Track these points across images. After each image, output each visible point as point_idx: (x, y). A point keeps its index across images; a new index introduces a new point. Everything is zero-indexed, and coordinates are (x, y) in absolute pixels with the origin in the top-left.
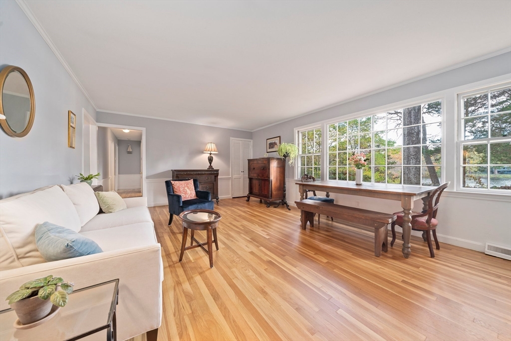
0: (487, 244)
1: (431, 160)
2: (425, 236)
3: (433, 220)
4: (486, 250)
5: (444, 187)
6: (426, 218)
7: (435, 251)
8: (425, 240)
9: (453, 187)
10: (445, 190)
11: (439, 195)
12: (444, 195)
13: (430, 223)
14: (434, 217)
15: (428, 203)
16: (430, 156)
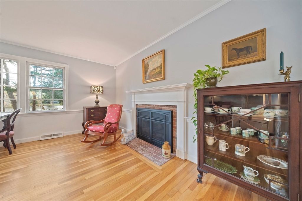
0: (41, 135)
1: (13, 95)
2: (6, 144)
3: (11, 132)
4: (41, 138)
5: (18, 111)
6: (5, 132)
7: (13, 150)
8: (5, 147)
9: (24, 111)
10: (19, 113)
11: (15, 117)
12: (18, 116)
13: (9, 134)
14: (12, 130)
15: (7, 123)
16: (12, 92)
